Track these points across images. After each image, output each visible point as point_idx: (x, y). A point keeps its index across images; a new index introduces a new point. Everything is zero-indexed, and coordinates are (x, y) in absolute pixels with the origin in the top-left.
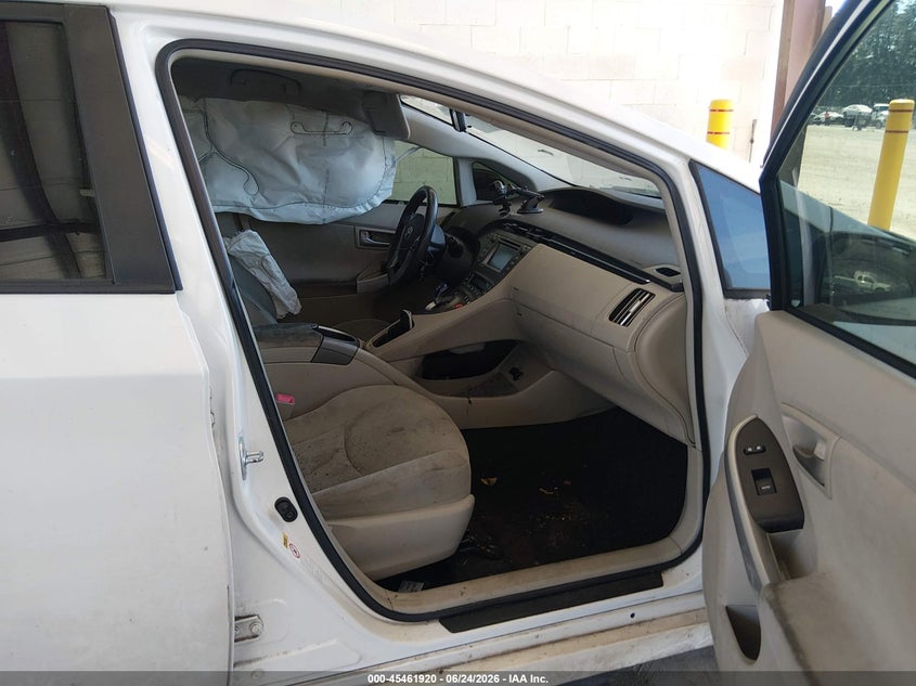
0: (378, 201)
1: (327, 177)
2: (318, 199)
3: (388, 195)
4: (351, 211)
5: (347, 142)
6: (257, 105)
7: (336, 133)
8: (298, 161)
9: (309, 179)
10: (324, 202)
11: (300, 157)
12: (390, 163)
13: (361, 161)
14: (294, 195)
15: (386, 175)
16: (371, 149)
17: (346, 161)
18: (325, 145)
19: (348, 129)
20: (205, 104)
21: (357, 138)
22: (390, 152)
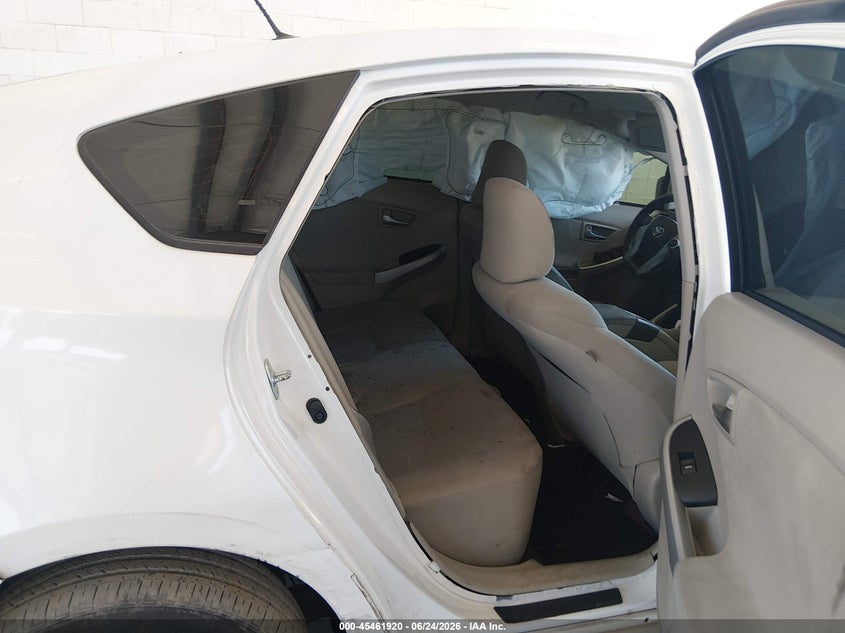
0: (611, 202)
1: (585, 179)
2: (571, 198)
3: (618, 197)
4: (592, 209)
5: (602, 152)
6: (545, 118)
7: (593, 144)
8: (565, 165)
9: (570, 182)
10: (576, 201)
11: (567, 163)
12: (628, 170)
13: (611, 169)
14: (555, 194)
15: (623, 180)
16: (620, 159)
17: (600, 167)
18: (584, 153)
19: (602, 140)
20: (509, 117)
21: (609, 149)
22: (630, 162)
